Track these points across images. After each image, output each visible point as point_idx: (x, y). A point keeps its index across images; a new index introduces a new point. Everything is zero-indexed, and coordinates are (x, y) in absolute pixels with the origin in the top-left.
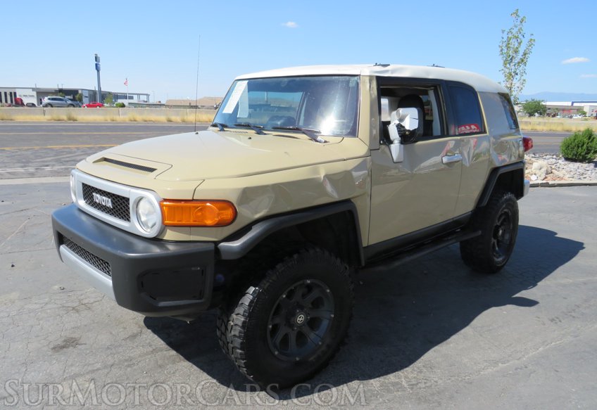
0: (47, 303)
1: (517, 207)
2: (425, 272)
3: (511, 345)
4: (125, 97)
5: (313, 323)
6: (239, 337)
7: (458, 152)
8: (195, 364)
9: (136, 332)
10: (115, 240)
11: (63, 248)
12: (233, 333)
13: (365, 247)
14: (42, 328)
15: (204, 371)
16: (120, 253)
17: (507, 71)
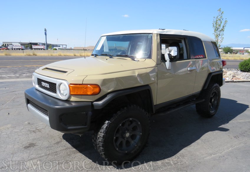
0: (22, 129)
1: (220, 89)
2: (181, 117)
3: (217, 147)
4: (57, 46)
5: (133, 137)
6: (102, 142)
7: (194, 66)
8: (83, 154)
9: (59, 141)
10: (50, 101)
11: (29, 105)
12: (99, 140)
13: (154, 105)
14: (20, 139)
15: (87, 157)
16: (52, 106)
17: (216, 34)
